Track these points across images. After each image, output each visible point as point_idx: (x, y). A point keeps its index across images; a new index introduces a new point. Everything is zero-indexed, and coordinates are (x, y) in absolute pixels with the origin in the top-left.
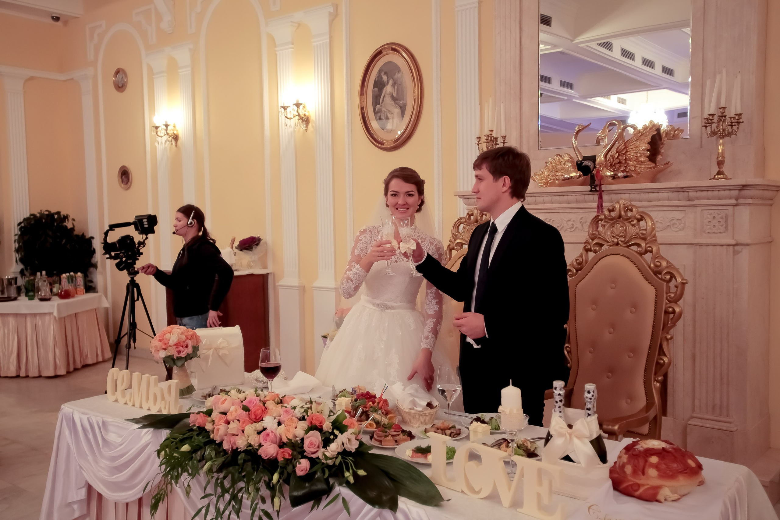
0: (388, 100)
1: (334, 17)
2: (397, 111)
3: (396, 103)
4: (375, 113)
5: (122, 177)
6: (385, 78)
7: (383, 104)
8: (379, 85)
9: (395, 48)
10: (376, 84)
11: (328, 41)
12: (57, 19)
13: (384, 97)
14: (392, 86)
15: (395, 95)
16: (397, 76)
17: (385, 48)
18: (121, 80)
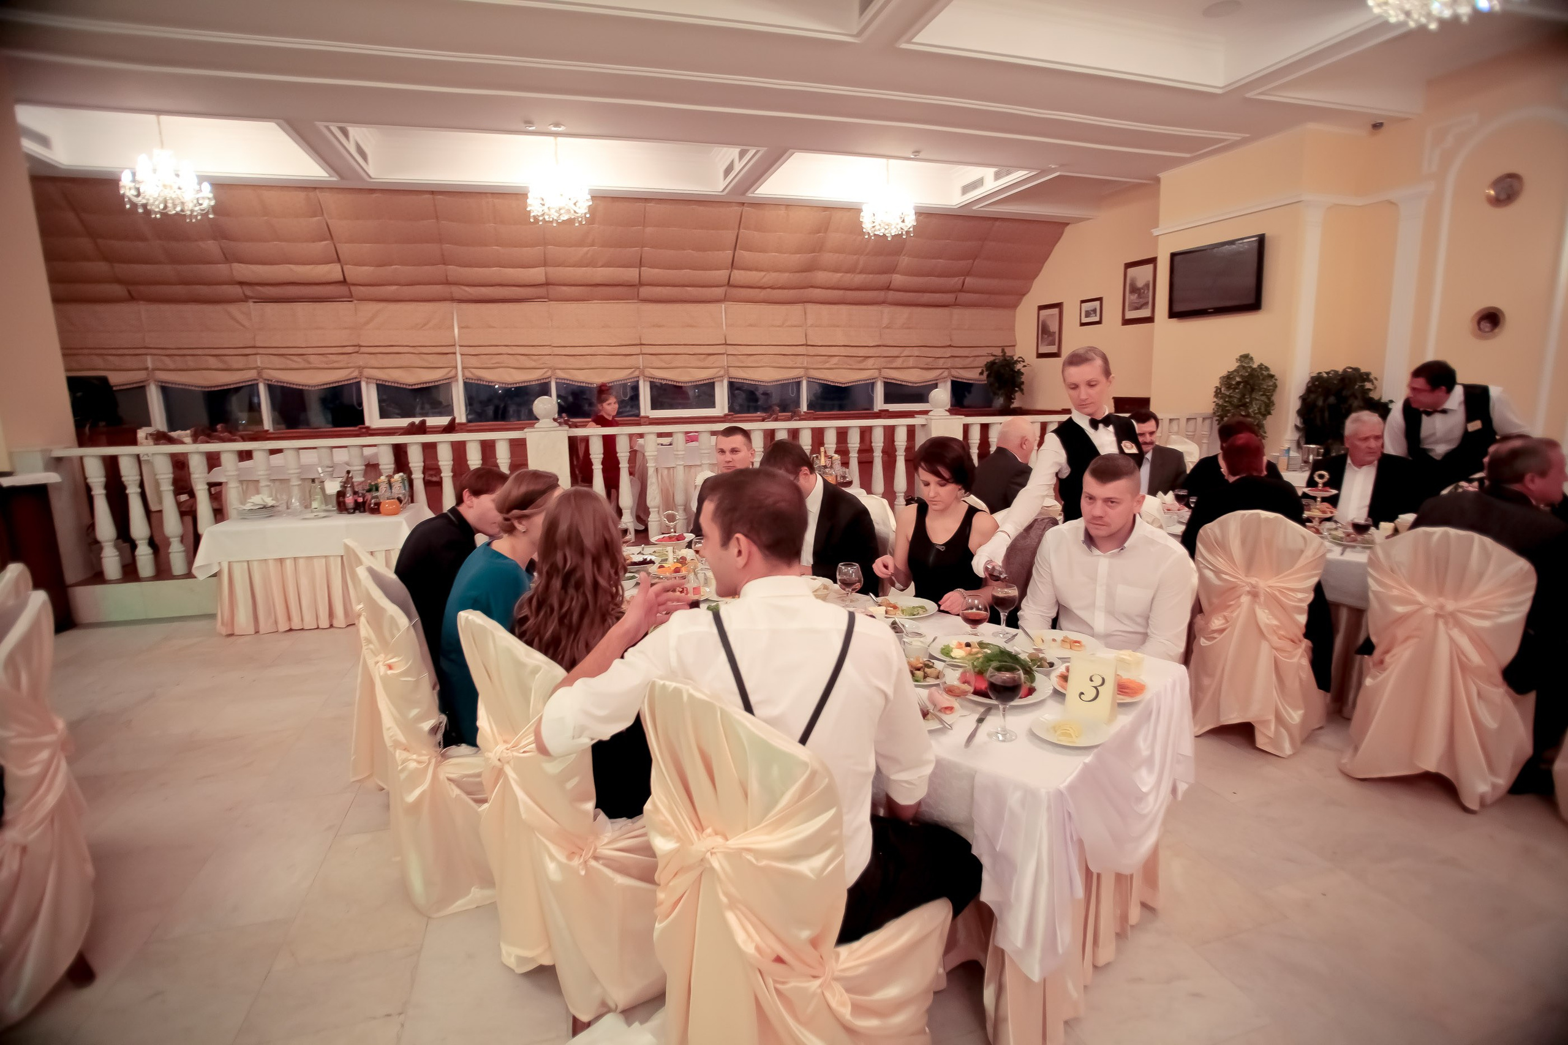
5: (1479, 325)
18: (1506, 190)
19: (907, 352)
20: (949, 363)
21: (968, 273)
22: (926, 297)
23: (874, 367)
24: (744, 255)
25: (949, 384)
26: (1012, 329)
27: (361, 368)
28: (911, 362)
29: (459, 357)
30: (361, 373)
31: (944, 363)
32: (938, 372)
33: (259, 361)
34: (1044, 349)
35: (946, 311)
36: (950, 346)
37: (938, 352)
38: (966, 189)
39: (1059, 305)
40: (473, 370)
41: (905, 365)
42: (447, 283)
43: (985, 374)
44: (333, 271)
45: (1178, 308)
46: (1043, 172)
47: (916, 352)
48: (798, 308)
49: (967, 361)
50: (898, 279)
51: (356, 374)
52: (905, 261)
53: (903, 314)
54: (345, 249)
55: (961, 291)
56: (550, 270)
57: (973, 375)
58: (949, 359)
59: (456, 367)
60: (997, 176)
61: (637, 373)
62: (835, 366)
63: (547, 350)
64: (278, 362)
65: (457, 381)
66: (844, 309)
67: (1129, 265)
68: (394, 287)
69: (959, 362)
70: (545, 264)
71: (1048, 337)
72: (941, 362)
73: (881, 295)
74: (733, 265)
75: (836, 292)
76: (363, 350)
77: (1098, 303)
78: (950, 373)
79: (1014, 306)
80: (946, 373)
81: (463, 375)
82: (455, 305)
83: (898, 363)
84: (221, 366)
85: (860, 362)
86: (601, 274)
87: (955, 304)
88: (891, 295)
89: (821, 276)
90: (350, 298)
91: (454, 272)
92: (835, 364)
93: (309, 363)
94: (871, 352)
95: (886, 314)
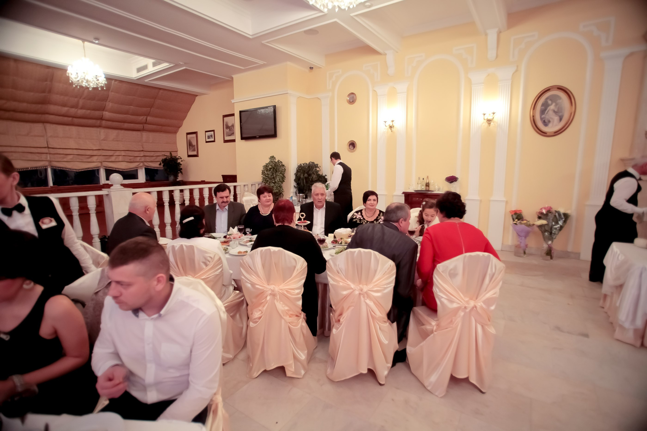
0: (551, 113)
2: (556, 118)
3: (556, 114)
4: (541, 119)
5: (349, 146)
6: (550, 102)
7: (547, 115)
8: (545, 106)
9: (560, 88)
10: (543, 105)
11: (510, 83)
12: (311, 68)
13: (548, 111)
14: (554, 106)
15: (556, 110)
16: (559, 101)
17: (552, 88)
18: (352, 98)
19: (118, 153)
20: (143, 159)
21: (148, 114)
22: (126, 125)
23: (97, 161)
25: (144, 170)
26: (175, 143)
28: (120, 158)
31: (140, 159)
32: (137, 164)
34: (191, 153)
35: (139, 133)
36: (142, 151)
37: (136, 154)
38: (139, 70)
39: (196, 133)
41: (117, 160)
43: (162, 164)
45: (244, 136)
46: (177, 66)
47: (123, 153)
49: (152, 159)
50: (107, 114)
52: (110, 105)
53: (113, 133)
55: (146, 123)
57: (155, 165)
58: (143, 157)
60: (154, 65)
62: (70, 160)
66: (74, 129)
67: (225, 116)
69: (148, 159)
71: (192, 147)
72: (138, 159)
77: (213, 132)
78: (144, 165)
79: (175, 132)
80: (141, 164)
83: (113, 159)
85: (88, 158)
87: (143, 130)
88: (104, 122)
92: (71, 159)
94: (95, 153)
95: (102, 133)
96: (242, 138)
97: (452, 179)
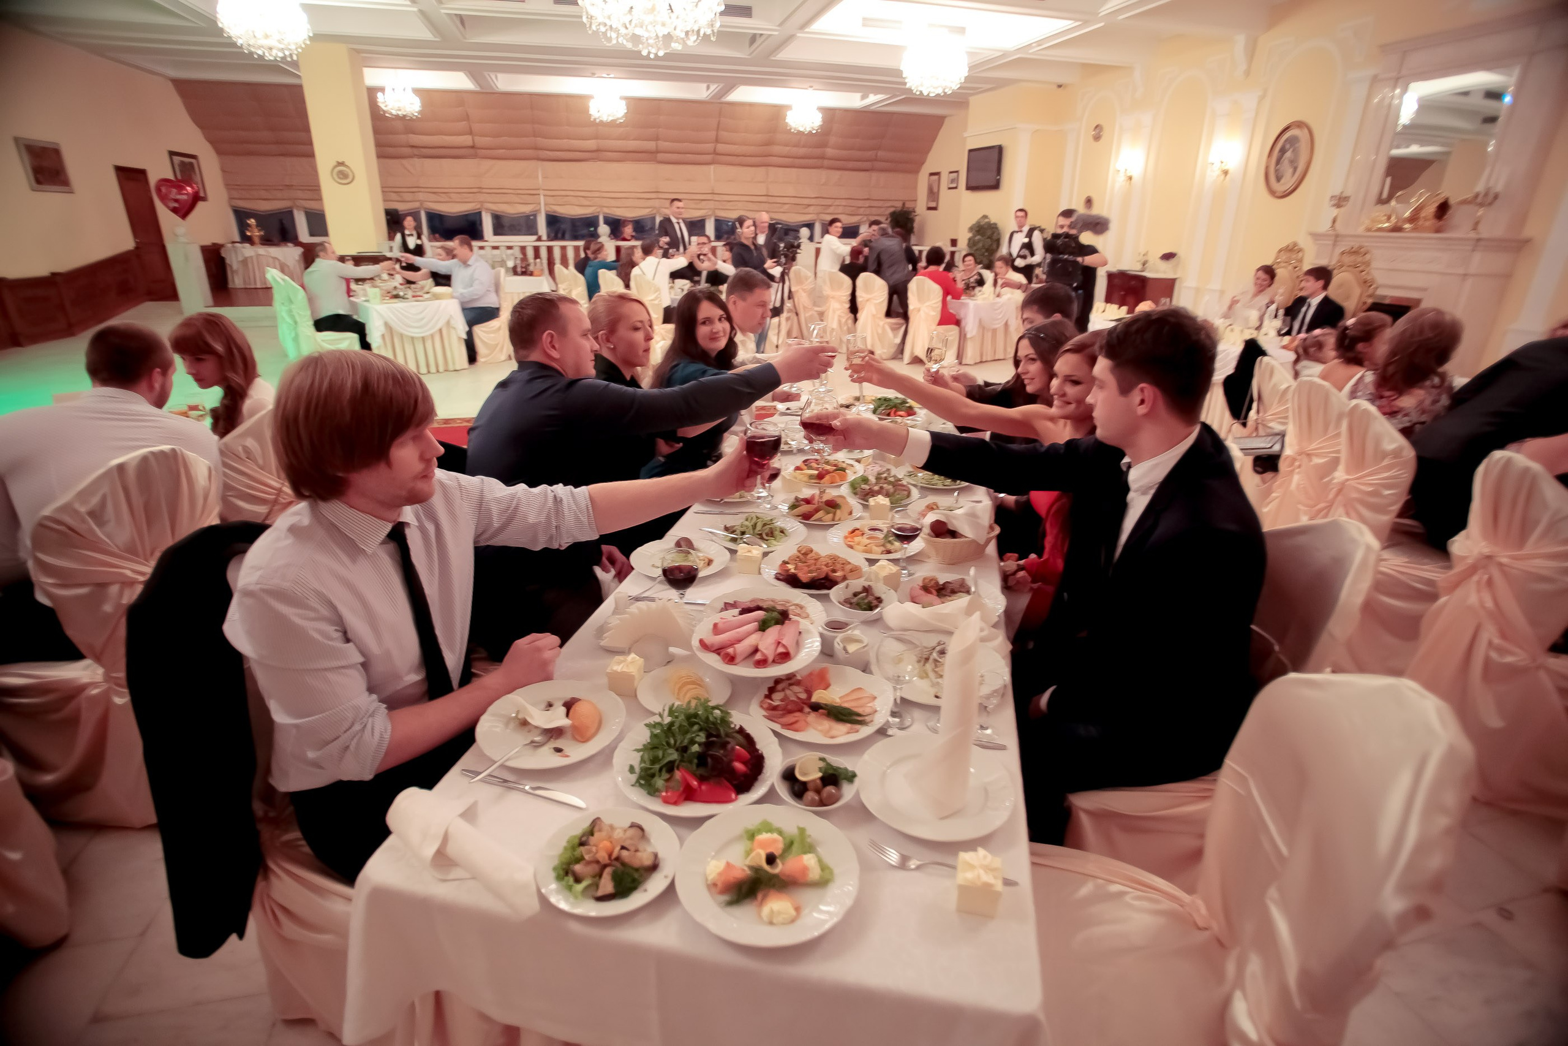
0: (1286, 162)
1: (1262, 98)
2: (1291, 170)
3: (1291, 165)
4: (1276, 171)
6: (1288, 146)
7: (1282, 165)
8: (1283, 151)
9: (1300, 125)
10: (1280, 150)
11: (1254, 116)
12: (1060, 86)
13: (1284, 160)
14: (1291, 152)
15: (1292, 159)
16: (1297, 145)
17: (1293, 124)
18: (1098, 133)
19: (837, 202)
20: (868, 211)
21: (879, 148)
23: (813, 212)
24: (724, 134)
26: (914, 188)
27: (482, 202)
29: (542, 198)
30: (482, 206)
33: (421, 196)
34: (929, 204)
35: (866, 174)
36: (868, 199)
37: (860, 204)
39: (939, 174)
40: (551, 206)
42: (536, 148)
44: (466, 140)
45: (967, 184)
48: (762, 170)
50: (830, 152)
51: (478, 207)
52: (833, 140)
53: (836, 175)
54: (476, 127)
55: (876, 160)
56: (600, 141)
58: (868, 207)
59: (540, 204)
61: (654, 212)
62: (786, 211)
63: (597, 194)
64: (433, 197)
65: (540, 212)
68: (504, 151)
70: (596, 137)
71: (933, 195)
72: (861, 211)
73: (818, 162)
74: (717, 141)
75: (787, 159)
76: (484, 191)
77: (957, 174)
79: (918, 171)
81: (545, 209)
82: (540, 163)
84: (399, 199)
85: (804, 209)
86: (633, 144)
87: (873, 170)
88: (826, 163)
89: (776, 149)
90: (475, 156)
91: (541, 141)
92: (786, 209)
93: (450, 198)
94: (813, 201)
95: (823, 175)
96: (970, 188)
97: (1168, 257)
